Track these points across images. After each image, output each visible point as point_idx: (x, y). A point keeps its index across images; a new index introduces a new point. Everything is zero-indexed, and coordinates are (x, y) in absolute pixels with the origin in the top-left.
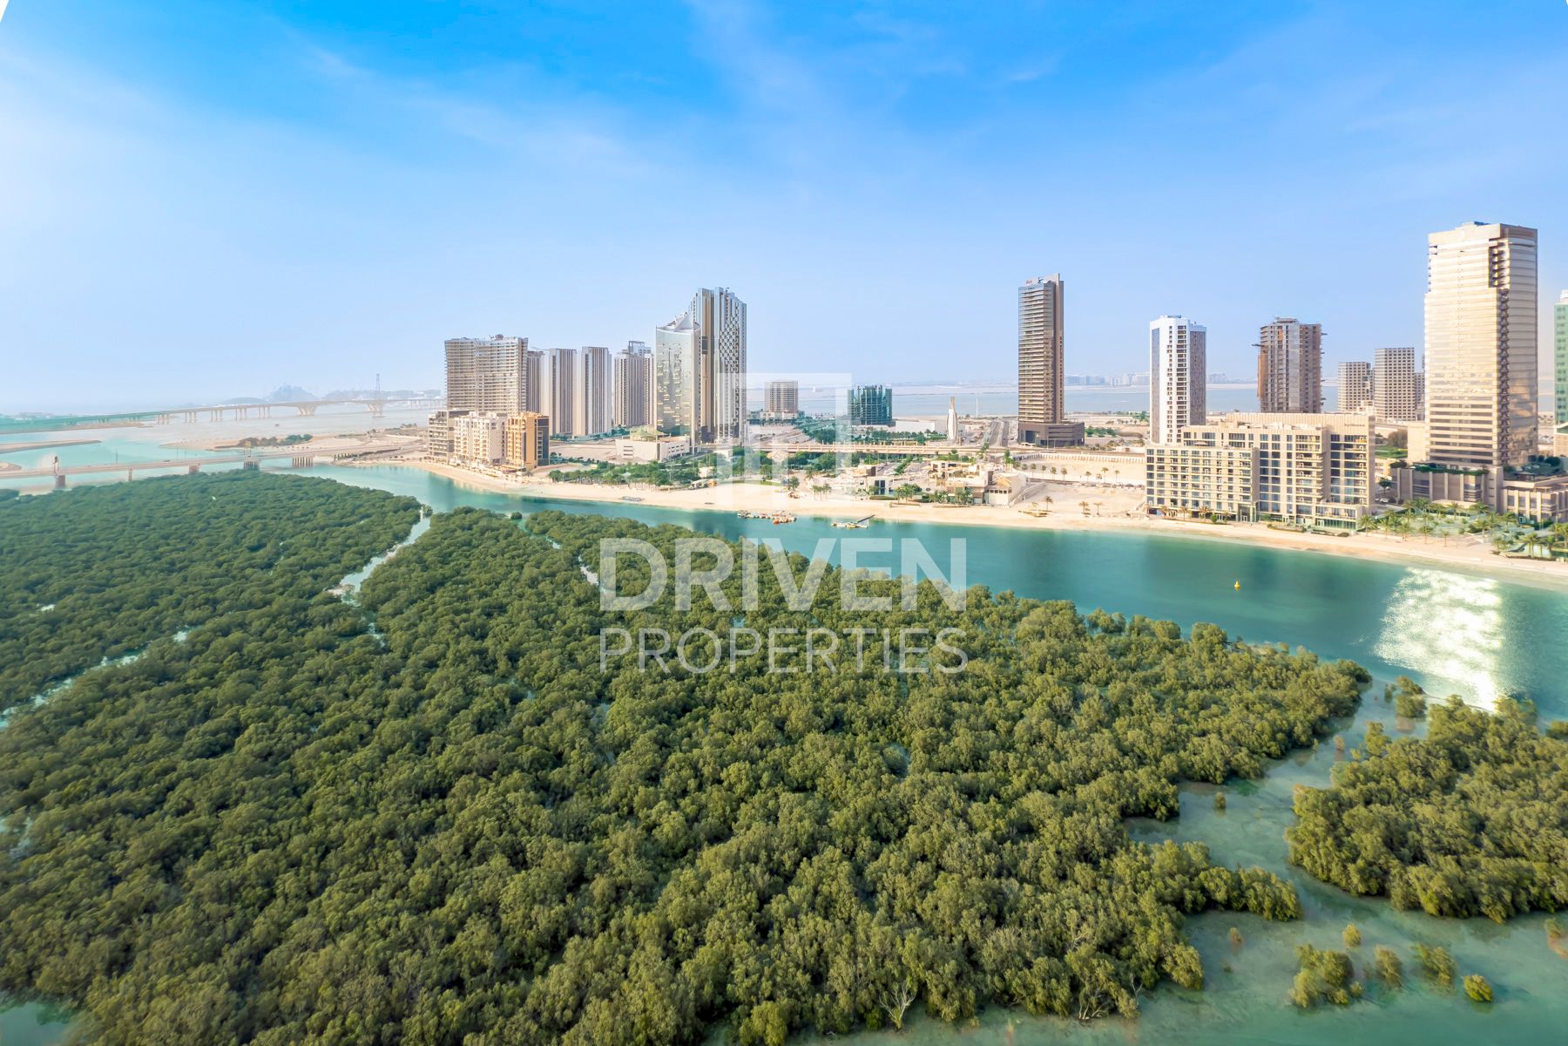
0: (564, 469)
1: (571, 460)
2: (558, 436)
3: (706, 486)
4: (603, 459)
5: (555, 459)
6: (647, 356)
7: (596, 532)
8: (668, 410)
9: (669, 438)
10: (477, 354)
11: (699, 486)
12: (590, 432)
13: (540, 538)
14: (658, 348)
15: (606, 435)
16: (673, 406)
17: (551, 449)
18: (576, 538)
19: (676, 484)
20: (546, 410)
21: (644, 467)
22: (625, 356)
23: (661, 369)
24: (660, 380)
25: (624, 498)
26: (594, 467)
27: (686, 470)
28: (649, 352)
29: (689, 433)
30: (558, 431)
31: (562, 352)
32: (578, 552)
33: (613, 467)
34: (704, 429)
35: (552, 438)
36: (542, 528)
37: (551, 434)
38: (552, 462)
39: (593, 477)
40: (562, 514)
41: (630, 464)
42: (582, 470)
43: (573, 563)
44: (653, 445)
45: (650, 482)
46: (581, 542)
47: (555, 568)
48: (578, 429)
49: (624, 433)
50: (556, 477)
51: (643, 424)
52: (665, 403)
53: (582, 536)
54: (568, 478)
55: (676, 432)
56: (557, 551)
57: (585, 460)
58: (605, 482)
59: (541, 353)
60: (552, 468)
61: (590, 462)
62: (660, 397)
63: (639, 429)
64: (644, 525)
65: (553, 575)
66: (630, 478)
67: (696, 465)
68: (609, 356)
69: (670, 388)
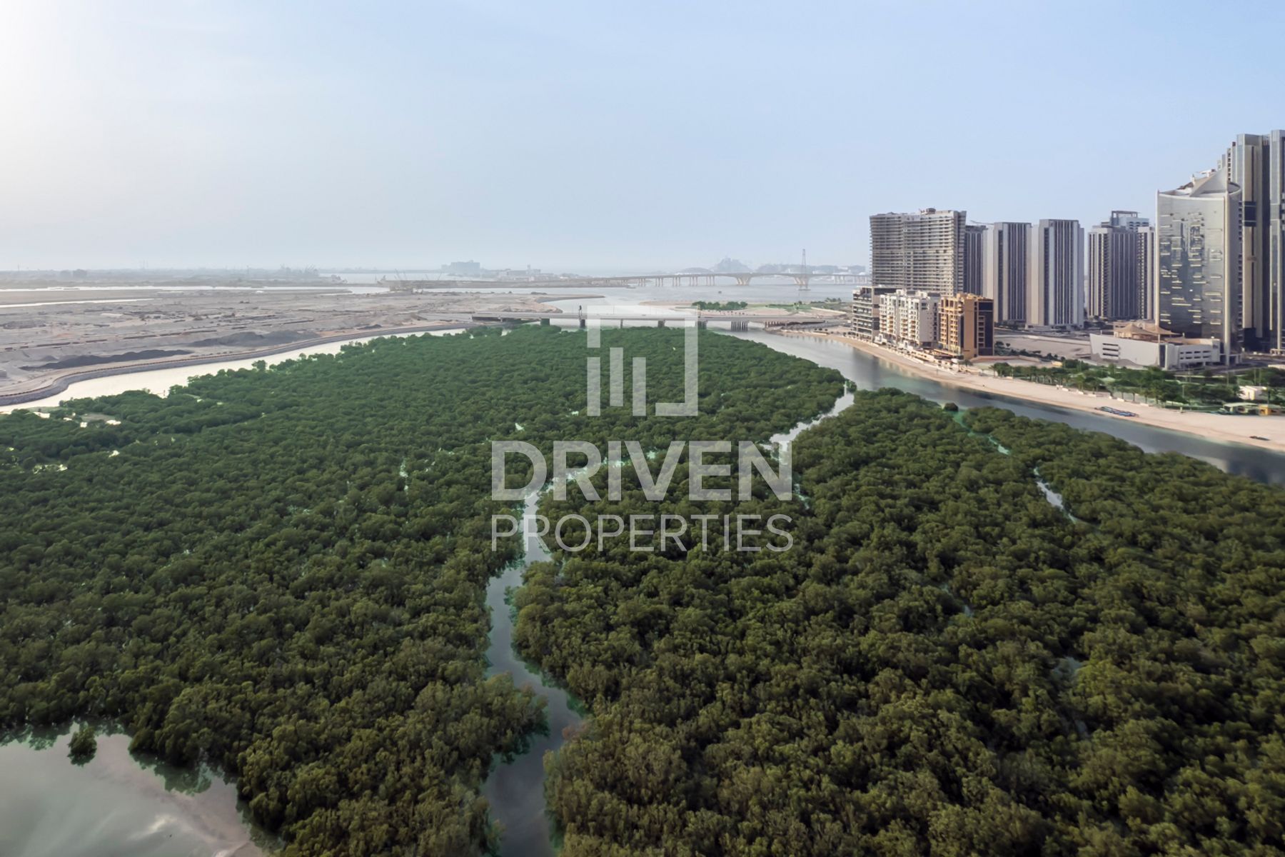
0: (1013, 363)
1: (1024, 353)
2: (1005, 324)
3: (1253, 413)
4: (1070, 356)
5: (1000, 349)
6: (1141, 230)
7: (1060, 443)
8: (1178, 301)
9: (1182, 339)
10: (905, 230)
11: (1238, 412)
12: (1051, 321)
13: (982, 437)
14: (1161, 222)
15: (1075, 328)
16: (1189, 297)
17: (996, 338)
18: (1031, 446)
19: (1194, 402)
20: (990, 292)
21: (1137, 373)
22: (1105, 231)
23: (1168, 248)
24: (1164, 262)
25: (1103, 409)
26: (1058, 364)
27: (1214, 386)
28: (1146, 224)
29: (1220, 336)
30: (1005, 317)
31: (1012, 226)
32: (1034, 463)
33: (1086, 367)
34: (1250, 332)
35: (997, 325)
36: (984, 426)
37: (996, 319)
38: (997, 353)
39: (1054, 377)
40: (1010, 415)
41: (1112, 367)
42: (1040, 366)
43: (1025, 474)
44: (1155, 347)
45: (1148, 394)
46: (1038, 451)
47: (1000, 475)
48: (1034, 315)
49: (1105, 328)
50: (1003, 371)
51: (1135, 318)
52: (1174, 293)
53: (1039, 445)
54: (1019, 373)
55: (1195, 332)
56: (1004, 456)
57: (1044, 354)
58: (1075, 386)
59: (984, 228)
60: (1000, 359)
61: (1050, 358)
62: (1165, 283)
63: (1130, 324)
64: (1136, 449)
65: (998, 483)
66: (1113, 384)
67: (1233, 380)
68: (1081, 231)
69: (1184, 273)
